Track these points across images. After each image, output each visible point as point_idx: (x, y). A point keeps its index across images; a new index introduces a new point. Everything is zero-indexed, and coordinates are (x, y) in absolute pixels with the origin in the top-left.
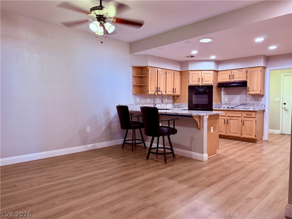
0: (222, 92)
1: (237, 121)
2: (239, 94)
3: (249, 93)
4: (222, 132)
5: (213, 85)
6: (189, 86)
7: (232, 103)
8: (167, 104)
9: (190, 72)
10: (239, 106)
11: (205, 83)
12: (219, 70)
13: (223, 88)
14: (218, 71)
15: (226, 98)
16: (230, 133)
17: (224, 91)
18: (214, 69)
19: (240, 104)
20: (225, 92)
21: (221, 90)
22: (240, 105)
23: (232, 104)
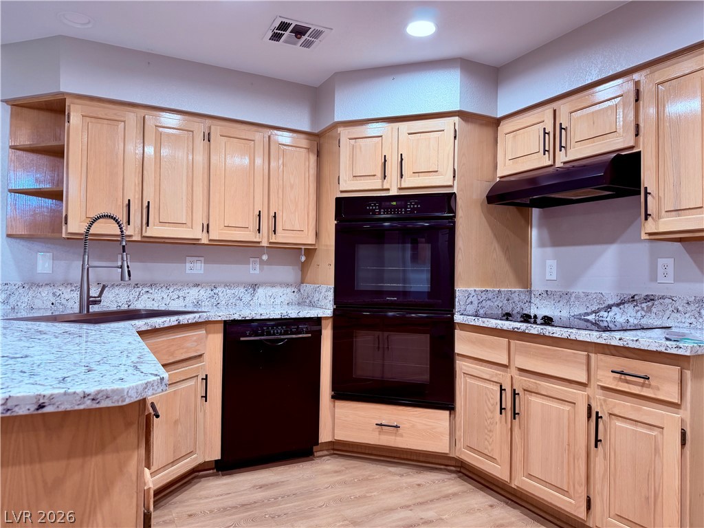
0: (534, 234)
1: (567, 408)
2: (611, 241)
3: (650, 226)
4: (492, 459)
5: (455, 190)
6: (337, 199)
7: (578, 289)
8: (255, 286)
9: (344, 133)
10: (610, 307)
11: (415, 182)
12: (499, 116)
13: (535, 212)
14: (496, 123)
15: (549, 262)
16: (530, 476)
17: (540, 227)
18: (457, 108)
19: (616, 300)
20: (546, 233)
21: (528, 221)
22: (618, 305)
23: (577, 298)
